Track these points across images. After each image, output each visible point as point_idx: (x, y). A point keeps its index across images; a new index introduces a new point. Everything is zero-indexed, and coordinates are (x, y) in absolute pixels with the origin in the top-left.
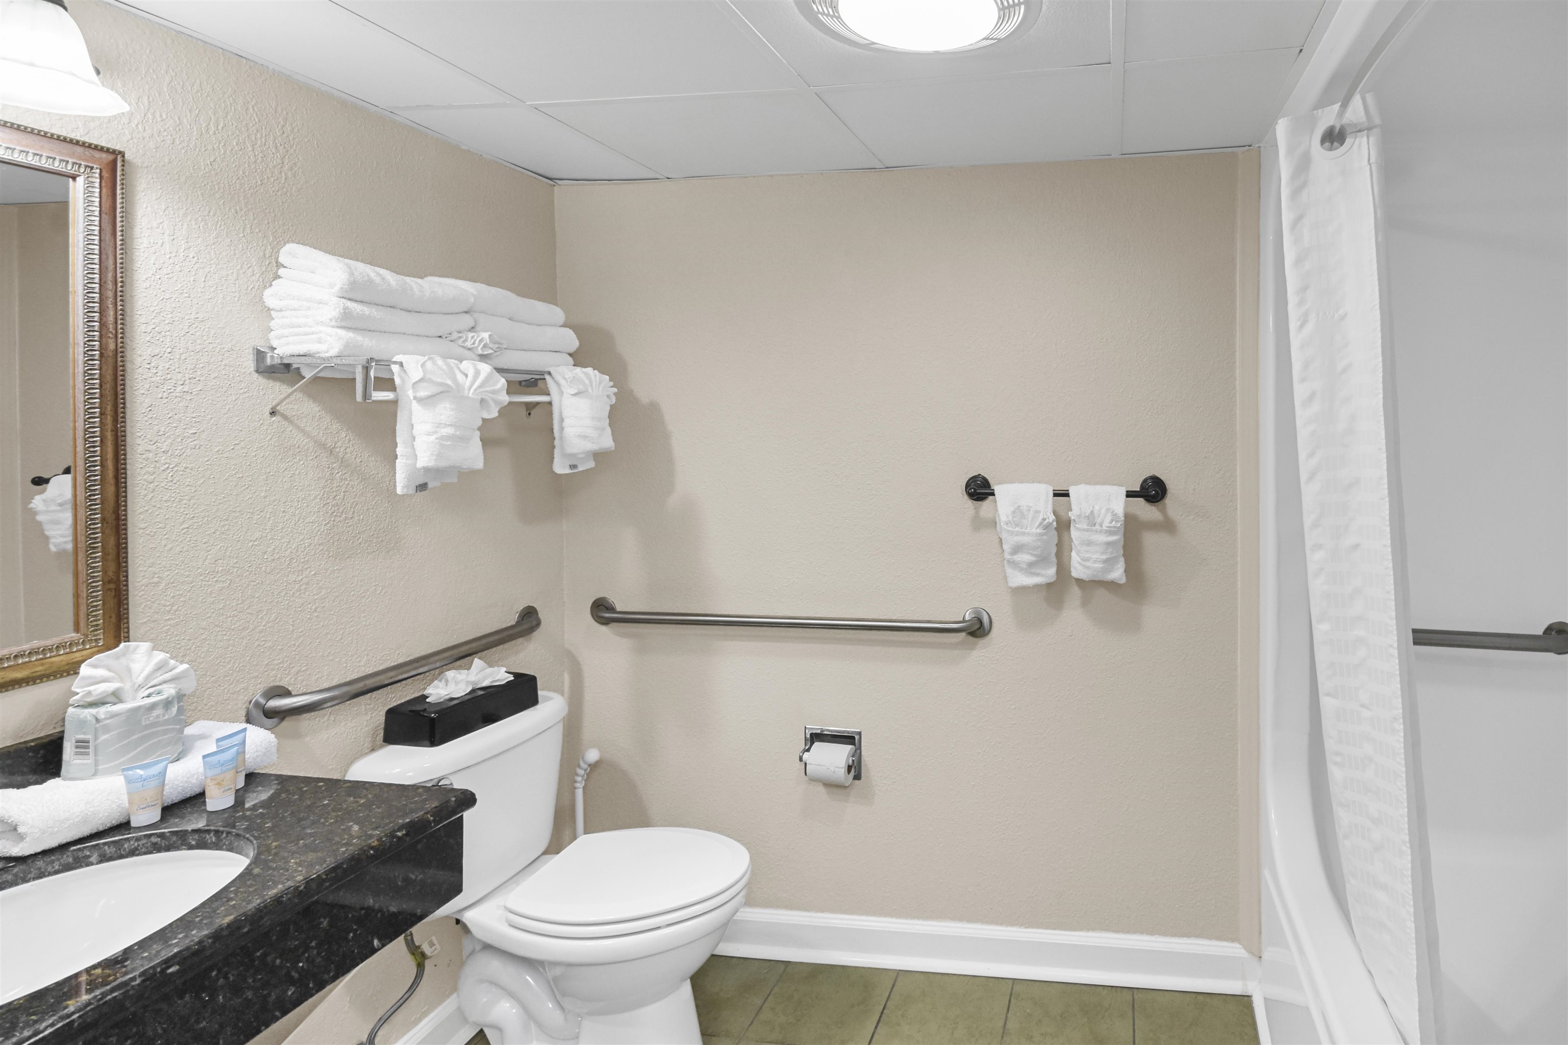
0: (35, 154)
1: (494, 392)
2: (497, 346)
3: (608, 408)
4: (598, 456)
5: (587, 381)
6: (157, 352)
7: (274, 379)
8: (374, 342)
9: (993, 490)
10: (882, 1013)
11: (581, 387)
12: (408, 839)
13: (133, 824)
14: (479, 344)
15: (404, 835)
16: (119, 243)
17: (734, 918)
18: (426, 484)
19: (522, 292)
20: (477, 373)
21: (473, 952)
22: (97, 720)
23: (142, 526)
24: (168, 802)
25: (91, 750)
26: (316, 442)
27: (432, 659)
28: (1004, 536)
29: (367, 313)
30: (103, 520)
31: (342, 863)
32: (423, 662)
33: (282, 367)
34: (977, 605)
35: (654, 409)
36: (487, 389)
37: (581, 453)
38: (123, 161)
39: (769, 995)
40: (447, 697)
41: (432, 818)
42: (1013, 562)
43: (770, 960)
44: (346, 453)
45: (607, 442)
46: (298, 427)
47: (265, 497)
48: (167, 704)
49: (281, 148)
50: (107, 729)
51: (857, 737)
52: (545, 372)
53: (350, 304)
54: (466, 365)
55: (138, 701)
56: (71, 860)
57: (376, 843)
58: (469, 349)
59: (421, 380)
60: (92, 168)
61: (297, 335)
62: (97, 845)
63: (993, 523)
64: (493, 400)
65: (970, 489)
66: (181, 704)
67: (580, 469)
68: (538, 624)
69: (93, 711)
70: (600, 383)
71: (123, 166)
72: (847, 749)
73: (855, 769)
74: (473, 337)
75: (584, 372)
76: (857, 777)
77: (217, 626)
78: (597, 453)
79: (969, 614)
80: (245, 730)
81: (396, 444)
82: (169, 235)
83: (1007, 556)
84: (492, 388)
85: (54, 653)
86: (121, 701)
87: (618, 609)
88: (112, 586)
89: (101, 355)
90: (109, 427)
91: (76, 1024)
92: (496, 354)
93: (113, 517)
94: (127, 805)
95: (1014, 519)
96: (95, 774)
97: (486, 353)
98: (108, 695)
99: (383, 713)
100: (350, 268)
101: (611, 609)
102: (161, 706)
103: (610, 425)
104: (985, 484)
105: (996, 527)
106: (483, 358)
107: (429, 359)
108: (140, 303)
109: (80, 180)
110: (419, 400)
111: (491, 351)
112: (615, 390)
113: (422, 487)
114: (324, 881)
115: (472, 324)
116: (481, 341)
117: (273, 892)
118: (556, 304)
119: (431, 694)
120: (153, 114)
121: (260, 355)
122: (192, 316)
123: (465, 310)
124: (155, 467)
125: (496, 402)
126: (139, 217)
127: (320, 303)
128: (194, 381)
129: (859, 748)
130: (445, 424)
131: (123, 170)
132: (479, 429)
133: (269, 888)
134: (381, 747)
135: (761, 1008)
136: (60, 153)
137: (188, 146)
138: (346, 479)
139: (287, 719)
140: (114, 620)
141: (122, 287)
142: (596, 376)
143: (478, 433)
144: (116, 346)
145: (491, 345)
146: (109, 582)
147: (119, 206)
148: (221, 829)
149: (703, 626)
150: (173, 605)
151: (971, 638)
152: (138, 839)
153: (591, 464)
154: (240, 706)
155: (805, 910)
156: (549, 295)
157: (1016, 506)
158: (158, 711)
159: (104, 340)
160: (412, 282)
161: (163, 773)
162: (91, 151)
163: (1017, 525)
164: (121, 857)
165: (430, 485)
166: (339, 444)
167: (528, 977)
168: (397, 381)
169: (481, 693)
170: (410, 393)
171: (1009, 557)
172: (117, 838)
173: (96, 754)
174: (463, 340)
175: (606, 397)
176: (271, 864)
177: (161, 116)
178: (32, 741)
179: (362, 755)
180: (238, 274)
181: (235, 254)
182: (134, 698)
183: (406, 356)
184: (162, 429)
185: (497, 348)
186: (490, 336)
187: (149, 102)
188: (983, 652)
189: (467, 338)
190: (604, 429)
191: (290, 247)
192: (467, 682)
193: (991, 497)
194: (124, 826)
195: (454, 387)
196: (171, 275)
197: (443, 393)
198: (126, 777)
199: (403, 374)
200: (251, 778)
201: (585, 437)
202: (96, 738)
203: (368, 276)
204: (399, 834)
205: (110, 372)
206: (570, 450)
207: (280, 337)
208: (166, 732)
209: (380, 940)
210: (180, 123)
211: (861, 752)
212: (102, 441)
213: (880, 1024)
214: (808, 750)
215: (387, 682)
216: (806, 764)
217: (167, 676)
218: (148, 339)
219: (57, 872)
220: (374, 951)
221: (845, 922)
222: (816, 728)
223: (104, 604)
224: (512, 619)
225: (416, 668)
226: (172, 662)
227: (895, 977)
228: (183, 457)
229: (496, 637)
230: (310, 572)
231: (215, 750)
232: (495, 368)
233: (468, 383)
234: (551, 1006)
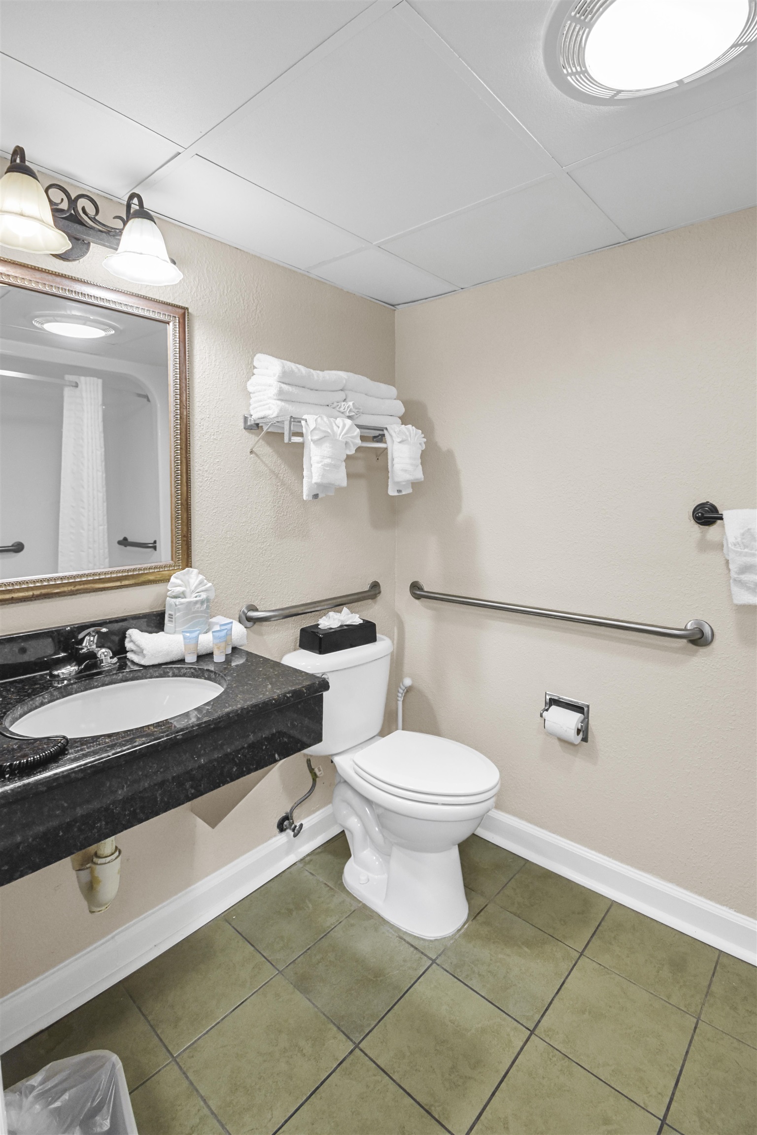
0: (153, 311)
1: (353, 437)
2: (357, 410)
3: (421, 452)
4: (415, 484)
5: (408, 434)
6: (203, 417)
7: (253, 433)
8: (294, 408)
9: (722, 514)
10: (597, 928)
11: (404, 437)
12: (292, 699)
13: (186, 661)
14: (347, 410)
15: (290, 696)
16: (187, 357)
17: (488, 814)
18: (318, 494)
19: (374, 378)
20: (344, 425)
21: (340, 782)
22: (176, 605)
23: (197, 509)
24: (200, 653)
25: (173, 620)
26: (270, 470)
27: (323, 603)
28: (731, 557)
29: (291, 390)
30: (182, 504)
31: (259, 704)
32: (317, 604)
33: (255, 425)
34: (699, 618)
35: (450, 454)
36: (349, 435)
37: (403, 482)
38: (188, 313)
39: (512, 878)
40: (329, 627)
41: (305, 691)
42: (740, 581)
43: (515, 854)
44: (284, 477)
45: (419, 475)
46: (262, 461)
47: (248, 499)
48: (202, 602)
49: (256, 300)
50: (179, 610)
51: (586, 709)
52: (384, 428)
53: (283, 386)
54: (339, 421)
55: (191, 598)
56: (162, 672)
57: (276, 697)
58: (342, 413)
59: (315, 429)
60: (175, 317)
61: (261, 406)
62: (172, 667)
63: (720, 546)
64: (353, 443)
65: (698, 513)
66: (208, 604)
67: (404, 493)
68: (380, 593)
69: (174, 600)
70: (416, 435)
71: (188, 315)
72: (576, 717)
73: (584, 732)
74: (344, 405)
75: (406, 428)
76: (585, 739)
77: (227, 567)
78: (414, 483)
79: (691, 625)
80: (232, 623)
81: (303, 469)
82: (208, 354)
83: (733, 575)
84: (352, 435)
85: (163, 569)
86: (185, 597)
87: (426, 589)
88: (185, 539)
89: (181, 417)
90: (184, 455)
91: (138, 752)
92: (357, 416)
93: (185, 503)
94: (184, 650)
95: (744, 541)
96: (175, 633)
97: (351, 415)
98: (180, 594)
99: (299, 630)
100: (283, 364)
101: (421, 589)
102: (199, 603)
103: (422, 464)
104: (714, 509)
105: (723, 550)
106: (349, 417)
107: (319, 416)
108: (196, 390)
109: (171, 324)
110: (314, 442)
111: (353, 414)
112: (425, 440)
113: (316, 496)
114: (250, 711)
115: (344, 398)
116: (348, 407)
117: (227, 710)
118: (394, 386)
119: (321, 624)
120: (201, 287)
121: (246, 419)
122: (218, 398)
123: (341, 388)
124: (202, 479)
125: (354, 444)
126: (196, 344)
127: (270, 386)
128: (218, 433)
129: (587, 718)
130: (327, 457)
131: (188, 318)
132: (345, 461)
133: (226, 707)
134: (298, 649)
135: (506, 885)
136: (163, 310)
137: (215, 303)
138: (283, 493)
139: (257, 623)
140: (186, 556)
141: (188, 381)
142: (413, 430)
143: (344, 464)
144: (187, 413)
145: (354, 410)
146: (184, 536)
147: (187, 337)
148: (217, 672)
149: (476, 607)
150: (209, 553)
151: (691, 646)
152: (186, 669)
153: (409, 490)
154: (236, 612)
155: (541, 827)
156: (390, 380)
157: (746, 529)
158: (198, 605)
159: (182, 410)
160: (315, 373)
161: (197, 637)
162: (175, 308)
163: (746, 547)
164: (180, 676)
165: (320, 496)
166: (280, 472)
167: (367, 809)
168: (304, 431)
169: (345, 627)
170: (310, 438)
171: (736, 576)
172: (179, 666)
173: (175, 623)
174: (339, 407)
175: (419, 444)
176: (230, 695)
177: (204, 287)
178: (156, 611)
179: (289, 651)
180: (237, 374)
181: (236, 363)
182: (191, 597)
183: (309, 415)
184: (205, 459)
185: (357, 412)
186: (353, 404)
187: (199, 280)
188: (703, 660)
189: (341, 405)
190: (417, 466)
191: (259, 356)
192: (339, 620)
193: (719, 522)
194: (182, 661)
195: (331, 434)
196: (208, 376)
197: (326, 437)
198: (184, 636)
199: (307, 426)
200: (234, 649)
201: (405, 471)
202: (175, 614)
203: (291, 368)
204: (288, 695)
205: (184, 426)
206: (397, 479)
207: (254, 409)
208: (201, 617)
209: (279, 756)
210: (212, 290)
211: (588, 721)
212: (181, 463)
213: (595, 937)
214: (547, 710)
215: (300, 612)
216: (545, 720)
217: (203, 588)
218: (199, 410)
219: (157, 677)
220: (276, 761)
221: (571, 847)
222: (556, 695)
223: (182, 547)
224: (367, 588)
225: (314, 607)
226: (205, 581)
227: (609, 906)
228: (214, 474)
229: (356, 597)
230: (267, 543)
231: (219, 629)
232: (356, 425)
233: (339, 432)
234: (377, 829)
